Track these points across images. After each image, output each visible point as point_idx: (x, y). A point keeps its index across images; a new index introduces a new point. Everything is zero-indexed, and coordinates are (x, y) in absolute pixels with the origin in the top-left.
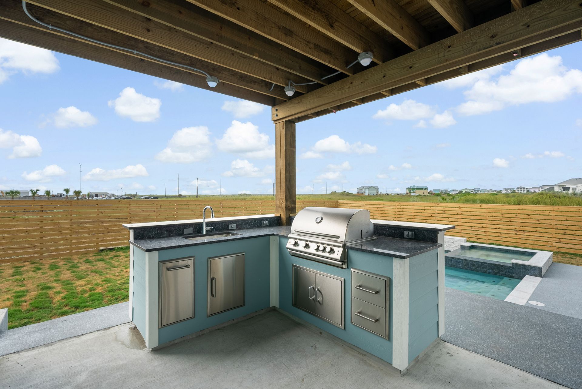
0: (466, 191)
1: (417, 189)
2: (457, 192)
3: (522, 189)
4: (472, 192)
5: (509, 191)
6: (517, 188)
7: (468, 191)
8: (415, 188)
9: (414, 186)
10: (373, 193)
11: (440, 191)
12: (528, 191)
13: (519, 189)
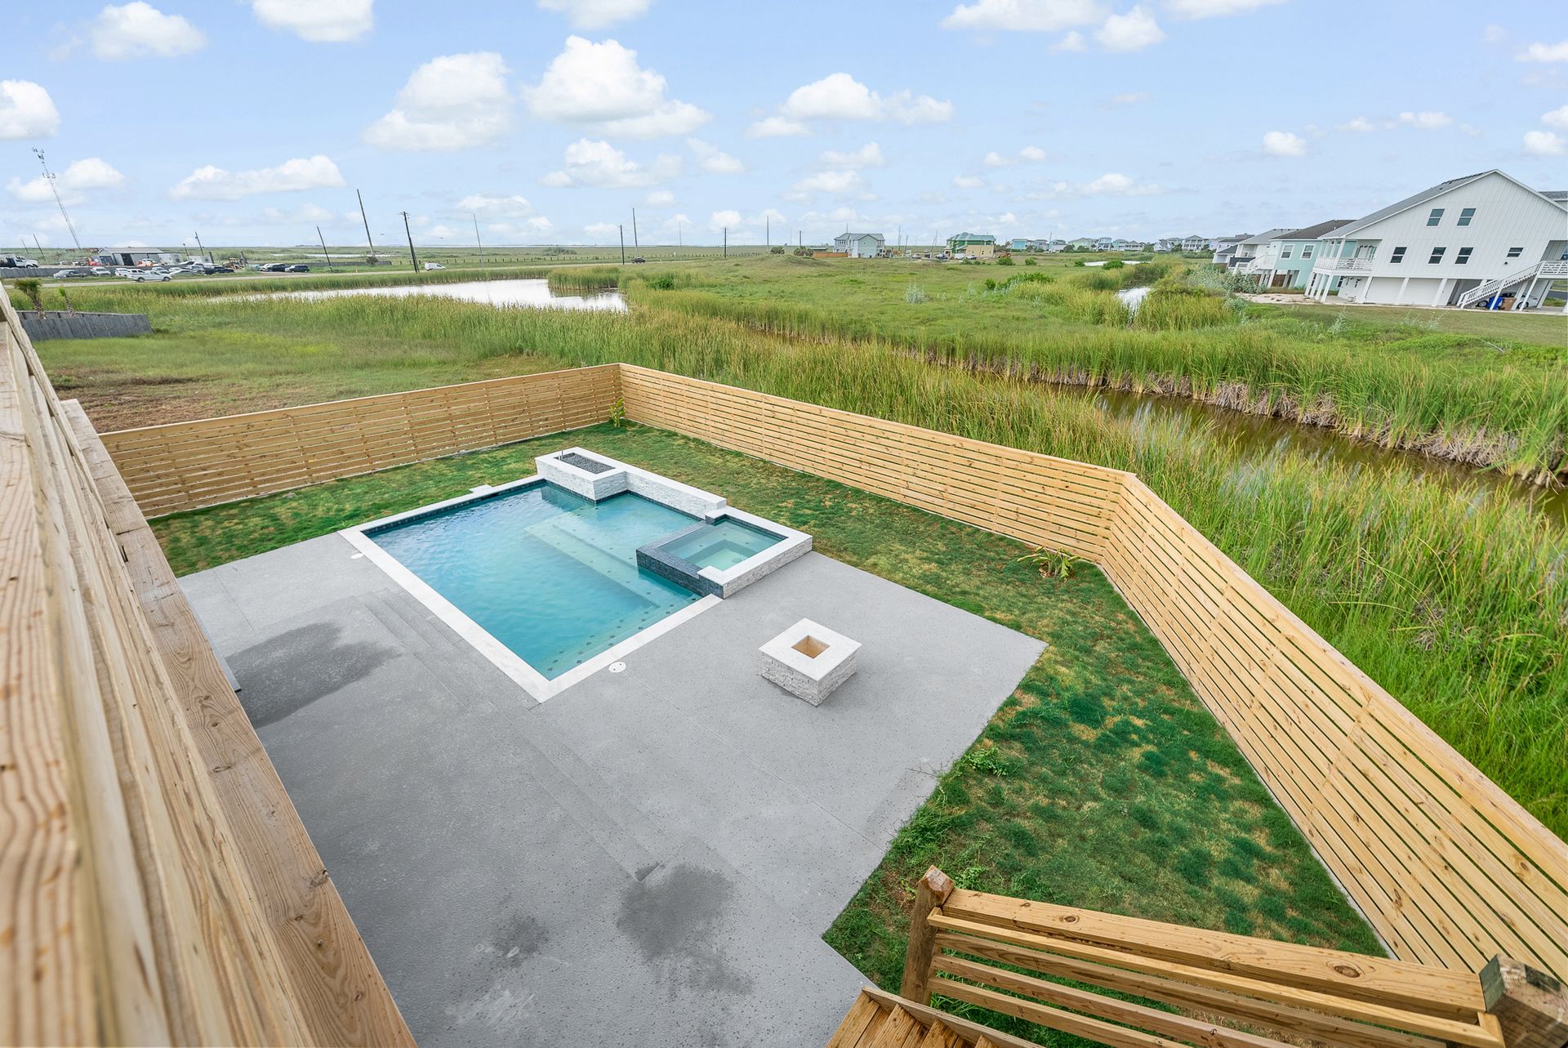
0: (1082, 244)
1: (971, 242)
2: (1062, 247)
3: (1196, 243)
4: (1094, 246)
5: (1169, 246)
6: (1187, 240)
7: (1085, 245)
8: (967, 239)
9: (965, 234)
10: (871, 251)
11: (1029, 244)
12: (1207, 246)
13: (1190, 243)
